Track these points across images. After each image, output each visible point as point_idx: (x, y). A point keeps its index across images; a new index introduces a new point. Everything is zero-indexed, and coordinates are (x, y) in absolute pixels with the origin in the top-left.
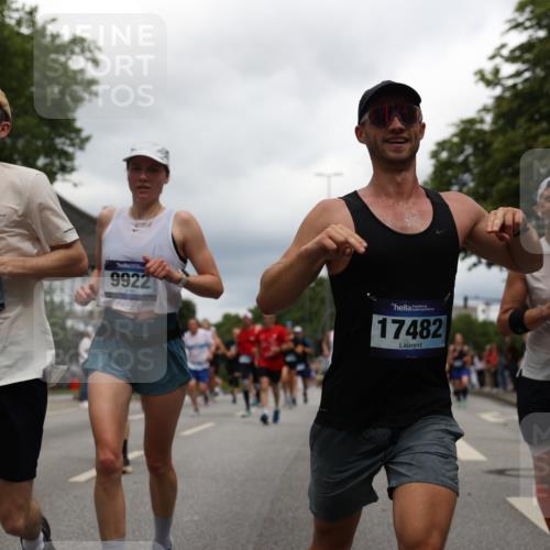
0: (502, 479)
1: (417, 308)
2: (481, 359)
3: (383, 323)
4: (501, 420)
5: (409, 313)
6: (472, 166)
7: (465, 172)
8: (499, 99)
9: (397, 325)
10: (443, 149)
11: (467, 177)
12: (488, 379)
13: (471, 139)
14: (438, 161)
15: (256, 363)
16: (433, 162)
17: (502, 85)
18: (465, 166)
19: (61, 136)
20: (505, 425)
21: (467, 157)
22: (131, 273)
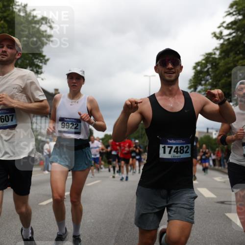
0: (223, 206)
1: (178, 141)
2: (214, 154)
3: (164, 148)
4: (223, 180)
5: (175, 144)
6: (210, 73)
7: (208, 75)
8: (222, 45)
9: (170, 149)
10: (198, 66)
11: (208, 77)
12: (217, 163)
13: (210, 61)
14: (196, 70)
15: (119, 155)
16: (194, 71)
17: (224, 39)
18: (208, 73)
19: (36, 58)
20: (224, 182)
21: (209, 69)
22: (70, 123)
